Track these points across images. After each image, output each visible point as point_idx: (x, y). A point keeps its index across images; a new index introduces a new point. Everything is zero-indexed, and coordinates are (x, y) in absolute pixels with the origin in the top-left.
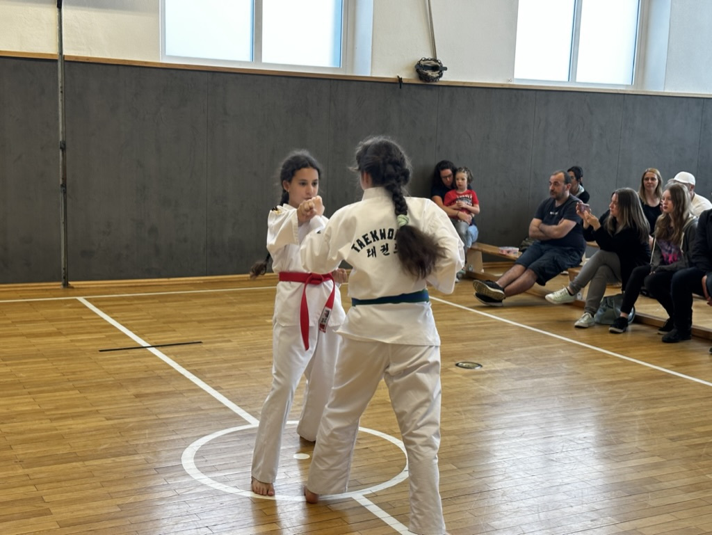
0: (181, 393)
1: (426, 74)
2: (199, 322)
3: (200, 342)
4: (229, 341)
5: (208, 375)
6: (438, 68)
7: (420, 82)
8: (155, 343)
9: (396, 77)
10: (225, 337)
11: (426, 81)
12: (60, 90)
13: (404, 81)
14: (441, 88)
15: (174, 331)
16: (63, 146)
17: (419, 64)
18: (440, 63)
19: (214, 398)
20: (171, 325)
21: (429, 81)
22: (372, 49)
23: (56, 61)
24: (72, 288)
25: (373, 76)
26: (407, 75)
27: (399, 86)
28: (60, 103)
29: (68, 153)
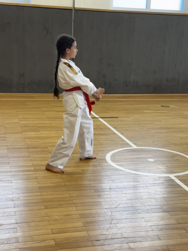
0: (109, 135)
2: (119, 110)
3: (118, 117)
4: (129, 118)
5: (119, 129)
8: (101, 117)
10: (127, 116)
12: (73, 21)
15: (109, 113)
19: (120, 137)
20: (108, 111)
23: (72, 10)
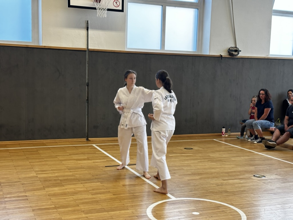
1: (232, 53)
6: (237, 51)
7: (229, 57)
9: (220, 55)
11: (232, 56)
12: (87, 62)
13: (223, 56)
14: (238, 59)
16: (88, 85)
17: (229, 49)
18: (238, 49)
21: (233, 56)
22: (210, 43)
23: (86, 51)
24: (90, 141)
25: (210, 54)
26: (224, 54)
27: (221, 58)
28: (87, 67)
29: (89, 87)
